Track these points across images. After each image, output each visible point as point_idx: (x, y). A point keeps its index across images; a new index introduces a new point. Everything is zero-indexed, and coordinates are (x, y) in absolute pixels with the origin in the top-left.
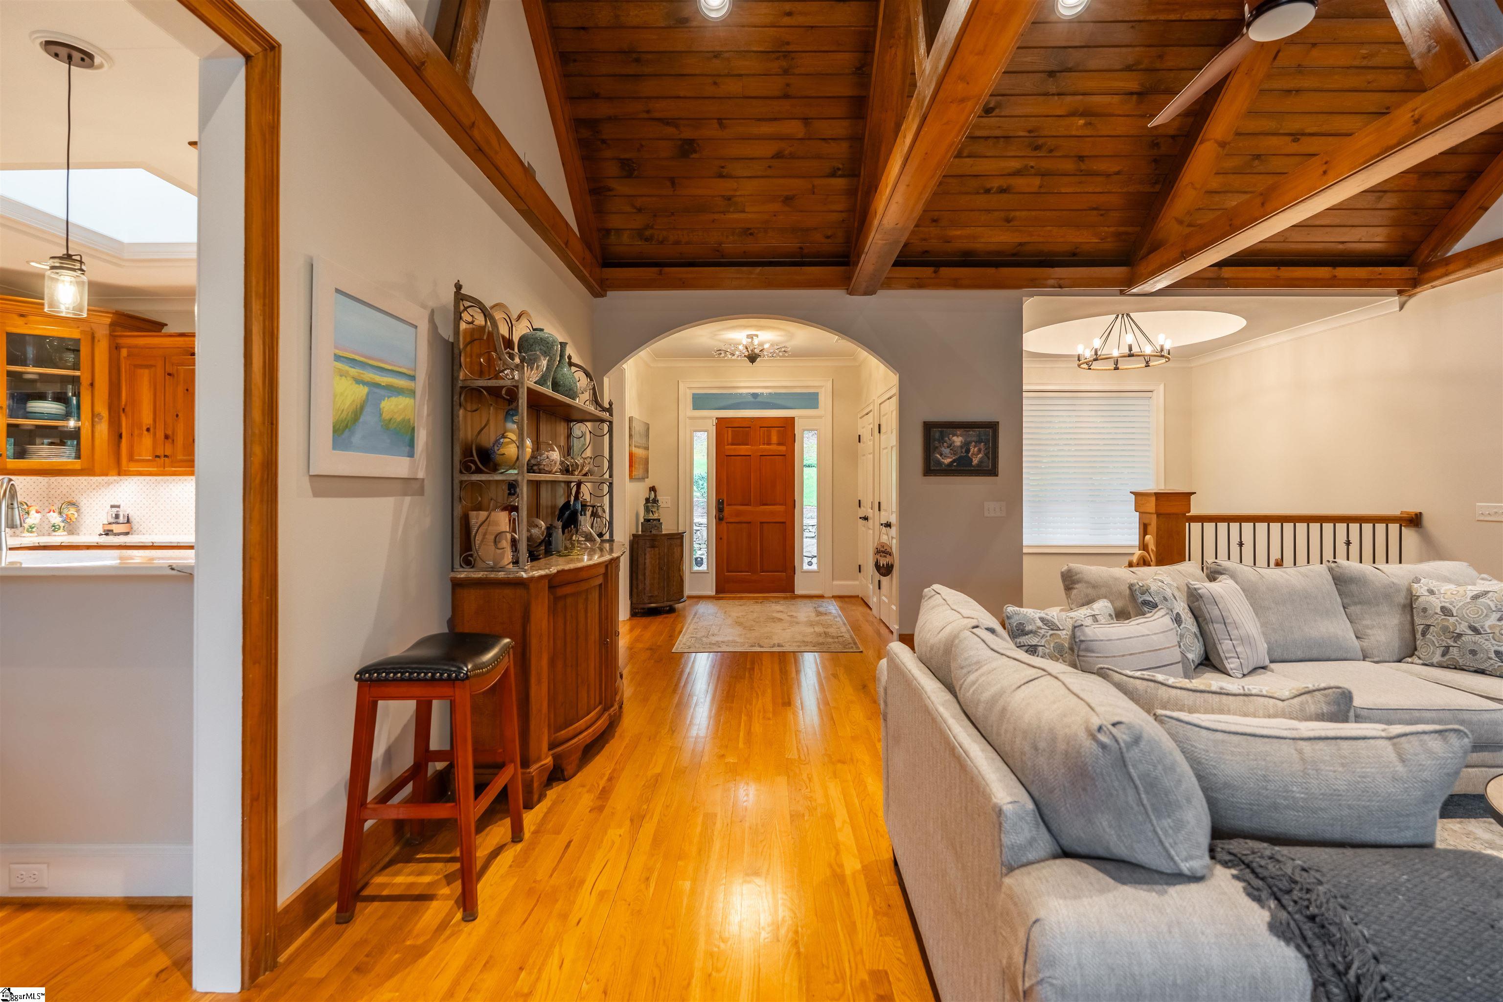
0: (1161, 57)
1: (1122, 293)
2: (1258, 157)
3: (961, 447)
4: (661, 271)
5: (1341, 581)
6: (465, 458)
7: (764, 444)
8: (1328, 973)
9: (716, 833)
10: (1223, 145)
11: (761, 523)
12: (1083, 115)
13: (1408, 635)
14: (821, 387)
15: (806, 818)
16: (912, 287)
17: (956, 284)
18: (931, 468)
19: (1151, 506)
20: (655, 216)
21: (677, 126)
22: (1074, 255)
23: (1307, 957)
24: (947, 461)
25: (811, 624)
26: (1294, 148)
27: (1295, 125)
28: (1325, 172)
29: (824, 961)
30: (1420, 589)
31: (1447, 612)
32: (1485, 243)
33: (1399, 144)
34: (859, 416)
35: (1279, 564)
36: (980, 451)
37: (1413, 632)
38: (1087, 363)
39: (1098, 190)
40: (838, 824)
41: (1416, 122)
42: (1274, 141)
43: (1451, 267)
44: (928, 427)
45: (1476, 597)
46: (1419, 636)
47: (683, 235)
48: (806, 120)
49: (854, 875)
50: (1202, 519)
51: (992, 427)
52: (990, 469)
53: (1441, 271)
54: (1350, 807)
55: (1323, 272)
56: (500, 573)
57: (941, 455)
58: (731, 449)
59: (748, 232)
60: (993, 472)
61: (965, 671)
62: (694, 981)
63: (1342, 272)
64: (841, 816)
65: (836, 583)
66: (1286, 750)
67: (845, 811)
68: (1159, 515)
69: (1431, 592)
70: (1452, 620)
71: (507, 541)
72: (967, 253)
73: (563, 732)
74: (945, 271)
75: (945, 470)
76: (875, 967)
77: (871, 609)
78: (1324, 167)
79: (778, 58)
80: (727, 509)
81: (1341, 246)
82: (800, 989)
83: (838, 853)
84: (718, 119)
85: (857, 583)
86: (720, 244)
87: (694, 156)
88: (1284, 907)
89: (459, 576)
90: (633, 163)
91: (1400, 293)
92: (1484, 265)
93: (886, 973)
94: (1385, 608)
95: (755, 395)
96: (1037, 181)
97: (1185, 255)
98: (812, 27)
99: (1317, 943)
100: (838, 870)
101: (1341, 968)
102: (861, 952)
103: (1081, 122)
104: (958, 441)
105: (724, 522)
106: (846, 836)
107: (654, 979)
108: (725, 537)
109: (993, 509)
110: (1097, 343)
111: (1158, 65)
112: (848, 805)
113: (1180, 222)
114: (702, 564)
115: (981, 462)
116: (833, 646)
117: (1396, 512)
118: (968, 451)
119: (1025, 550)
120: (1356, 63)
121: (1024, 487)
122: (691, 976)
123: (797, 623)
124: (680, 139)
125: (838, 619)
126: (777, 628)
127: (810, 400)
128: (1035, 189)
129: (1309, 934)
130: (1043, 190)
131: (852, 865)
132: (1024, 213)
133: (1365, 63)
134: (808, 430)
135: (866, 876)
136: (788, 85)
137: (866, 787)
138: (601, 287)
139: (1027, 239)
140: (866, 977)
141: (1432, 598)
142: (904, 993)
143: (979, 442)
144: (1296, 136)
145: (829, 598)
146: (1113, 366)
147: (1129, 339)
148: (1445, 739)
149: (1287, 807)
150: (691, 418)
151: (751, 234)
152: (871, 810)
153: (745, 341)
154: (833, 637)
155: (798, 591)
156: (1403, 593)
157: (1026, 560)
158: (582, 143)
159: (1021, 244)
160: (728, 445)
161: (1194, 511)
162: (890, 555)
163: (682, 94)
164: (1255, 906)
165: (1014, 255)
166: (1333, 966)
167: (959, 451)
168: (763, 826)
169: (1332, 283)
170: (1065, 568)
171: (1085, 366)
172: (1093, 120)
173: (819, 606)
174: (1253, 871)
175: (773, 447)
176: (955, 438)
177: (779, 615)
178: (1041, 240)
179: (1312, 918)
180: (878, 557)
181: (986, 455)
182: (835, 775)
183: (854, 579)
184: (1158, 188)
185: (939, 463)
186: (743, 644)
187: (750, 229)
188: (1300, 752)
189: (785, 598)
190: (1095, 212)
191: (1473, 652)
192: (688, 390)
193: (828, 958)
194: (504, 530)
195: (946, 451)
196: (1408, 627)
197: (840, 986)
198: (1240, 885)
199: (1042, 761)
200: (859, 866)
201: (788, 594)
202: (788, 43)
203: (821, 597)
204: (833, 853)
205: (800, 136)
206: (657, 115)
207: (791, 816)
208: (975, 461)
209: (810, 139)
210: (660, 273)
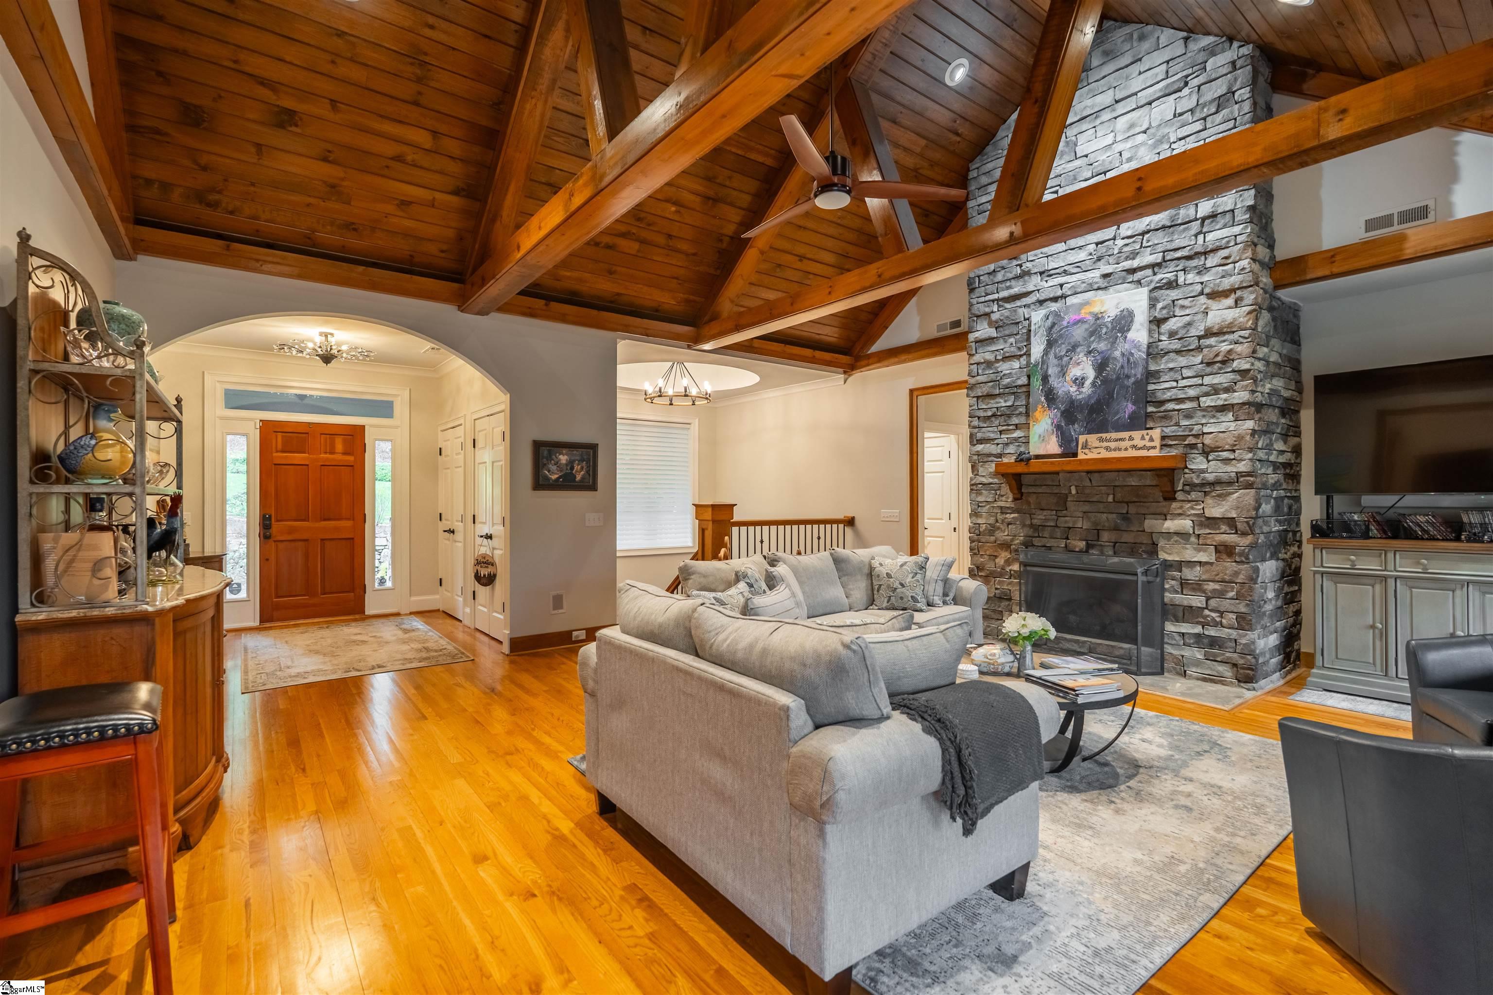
0: (730, 178)
1: (689, 347)
2: (779, 266)
3: (567, 465)
4: (228, 246)
5: (838, 561)
6: (37, 464)
7: (326, 453)
8: (948, 743)
9: (422, 841)
10: (762, 253)
11: (322, 540)
12: (675, 203)
13: (870, 592)
14: (396, 396)
15: (503, 804)
16: (524, 314)
17: (563, 319)
18: (540, 484)
19: (708, 515)
20: (226, 180)
21: (274, 90)
22: (657, 311)
23: (939, 739)
24: (554, 477)
25: (404, 642)
26: (798, 265)
27: (802, 250)
28: (830, 293)
29: (584, 895)
30: (875, 563)
31: (889, 575)
32: (884, 349)
33: (870, 287)
34: (440, 428)
35: (799, 553)
36: (582, 468)
37: (873, 590)
38: (651, 398)
39: (679, 264)
40: (536, 801)
41: (879, 276)
42: (789, 258)
43: (871, 361)
44: (538, 446)
45: (902, 566)
46: (875, 592)
47: (264, 211)
48: (435, 133)
49: (571, 832)
50: (740, 524)
51: (594, 447)
52: (590, 484)
53: (866, 362)
54: (930, 670)
55: (808, 352)
56: (107, 609)
57: (549, 471)
58: (279, 457)
59: (351, 227)
60: (593, 487)
61: (713, 633)
62: (480, 952)
63: (819, 354)
64: (535, 796)
65: (413, 598)
66: (900, 647)
67: (535, 790)
68: (714, 521)
69: (881, 565)
70: (892, 580)
71: (111, 568)
72: (574, 293)
73: (184, 793)
74: (554, 305)
75: (552, 485)
76: (625, 884)
77: (460, 621)
78: (829, 290)
79: (412, 64)
80: (276, 526)
81: (817, 337)
82: (576, 920)
83: (549, 822)
84: (331, 100)
85: (437, 597)
86: (314, 231)
87: (293, 129)
88: (926, 720)
89: (34, 618)
90: (204, 112)
91: (845, 372)
92: (886, 363)
93: (635, 884)
94: (859, 577)
95: (302, 397)
96: (636, 246)
97: (738, 328)
98: (454, 49)
99: (942, 731)
100: (557, 833)
101: (953, 739)
102: (609, 879)
103: (673, 209)
104: (563, 459)
105: (271, 540)
106: (547, 807)
107: (441, 966)
108: (273, 558)
109: (593, 519)
110: (661, 383)
111: (727, 183)
112: (536, 785)
113: (732, 301)
114: (239, 591)
115: (583, 478)
116: (440, 659)
117: (841, 516)
118: (572, 468)
119: (618, 554)
120: (835, 220)
121: (618, 500)
122: (476, 950)
123: (387, 643)
124: (278, 106)
125: (430, 633)
126: (365, 650)
127: (384, 409)
128: (634, 252)
129: (938, 728)
130: (639, 254)
131: (565, 826)
132: (623, 269)
133: (839, 221)
134: (379, 440)
135: (582, 829)
136: (420, 93)
137: (543, 768)
138: (134, 249)
139: (623, 292)
140: (622, 893)
141: (881, 568)
142: (654, 891)
143: (582, 460)
144: (802, 258)
145: (406, 615)
146: (668, 403)
147: (686, 382)
148: (962, 628)
149: (904, 677)
150: (222, 418)
151: (355, 230)
152: (558, 784)
153: (319, 340)
154: (436, 651)
155: (369, 611)
156: (867, 567)
157: (620, 563)
158: (124, 66)
159: (618, 294)
160: (277, 451)
161: (736, 518)
162: (492, 565)
163: (288, 58)
164: (914, 723)
165: (612, 302)
166: (950, 739)
167: (565, 468)
168: (466, 822)
169: (813, 361)
170: (682, 564)
171: (649, 400)
172: (682, 210)
173: (401, 624)
174: (908, 708)
175: (339, 457)
176: (561, 457)
177: (359, 638)
178: (635, 294)
179: (939, 720)
180: (479, 568)
181: (588, 472)
182: (509, 765)
183: (437, 593)
184: (718, 272)
185: (547, 478)
186: (334, 672)
187: (353, 223)
188: (907, 647)
189: (355, 620)
190: (675, 281)
191: (902, 598)
192: (218, 385)
193: (586, 893)
194: (108, 555)
195: (554, 468)
196: (870, 587)
197: (606, 906)
198: (905, 716)
199: (809, 672)
200: (572, 825)
201: (357, 616)
202: (426, 54)
203: (398, 614)
204: (545, 822)
205: (426, 147)
206: (247, 69)
207: (488, 807)
208: (578, 478)
209: (435, 152)
210: (228, 248)
